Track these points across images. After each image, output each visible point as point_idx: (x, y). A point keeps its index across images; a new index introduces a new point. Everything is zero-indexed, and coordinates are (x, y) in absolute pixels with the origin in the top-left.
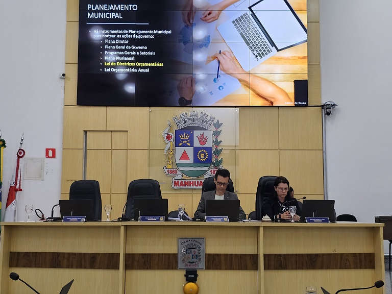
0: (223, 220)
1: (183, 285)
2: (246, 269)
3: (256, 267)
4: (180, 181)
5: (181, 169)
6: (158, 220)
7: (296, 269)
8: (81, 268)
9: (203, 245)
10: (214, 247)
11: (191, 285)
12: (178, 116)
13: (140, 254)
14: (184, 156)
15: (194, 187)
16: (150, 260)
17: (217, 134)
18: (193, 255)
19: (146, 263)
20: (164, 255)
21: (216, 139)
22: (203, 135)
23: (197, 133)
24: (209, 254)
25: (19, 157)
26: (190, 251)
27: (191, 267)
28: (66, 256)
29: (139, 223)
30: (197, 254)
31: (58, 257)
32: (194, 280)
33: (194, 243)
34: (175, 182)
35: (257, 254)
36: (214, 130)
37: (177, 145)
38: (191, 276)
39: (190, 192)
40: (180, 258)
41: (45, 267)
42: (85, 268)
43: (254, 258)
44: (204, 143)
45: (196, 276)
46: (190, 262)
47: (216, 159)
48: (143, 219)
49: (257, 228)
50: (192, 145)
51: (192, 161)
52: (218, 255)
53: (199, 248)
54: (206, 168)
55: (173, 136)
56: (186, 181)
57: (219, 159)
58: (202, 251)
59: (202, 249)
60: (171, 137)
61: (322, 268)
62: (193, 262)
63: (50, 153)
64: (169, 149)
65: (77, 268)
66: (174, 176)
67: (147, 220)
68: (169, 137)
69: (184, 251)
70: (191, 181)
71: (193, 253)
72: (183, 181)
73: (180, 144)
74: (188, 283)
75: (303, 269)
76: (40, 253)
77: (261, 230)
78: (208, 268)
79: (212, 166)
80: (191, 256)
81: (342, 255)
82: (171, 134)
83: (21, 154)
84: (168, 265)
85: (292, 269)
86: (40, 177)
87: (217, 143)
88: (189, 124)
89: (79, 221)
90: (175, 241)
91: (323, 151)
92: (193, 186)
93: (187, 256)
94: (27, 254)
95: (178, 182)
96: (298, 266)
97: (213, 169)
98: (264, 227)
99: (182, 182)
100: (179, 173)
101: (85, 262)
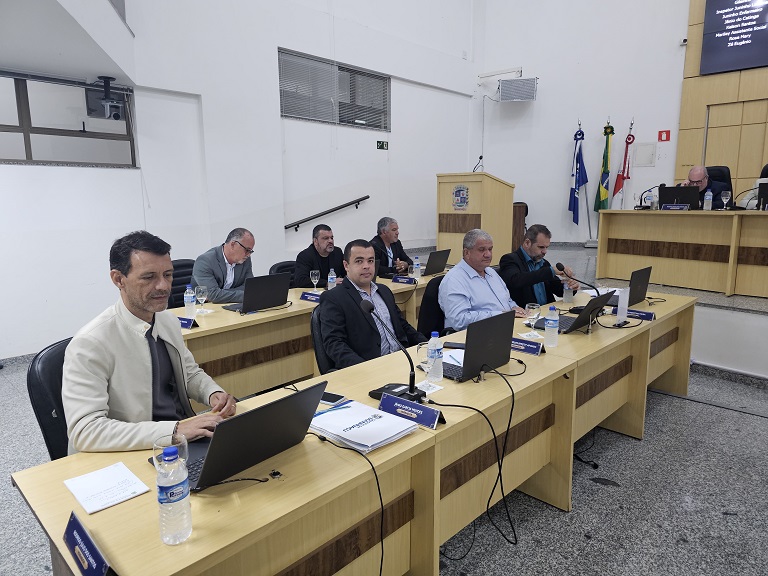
8: (683, 258)
19: (765, 258)
25: (628, 143)
28: (667, 245)
29: (761, 212)
31: (657, 246)
41: (643, 254)
42: (687, 258)
63: (664, 136)
65: (678, 258)
76: (638, 241)
83: (630, 139)
86: (651, 163)
89: (681, 209)
94: (625, 241)
101: (688, 252)
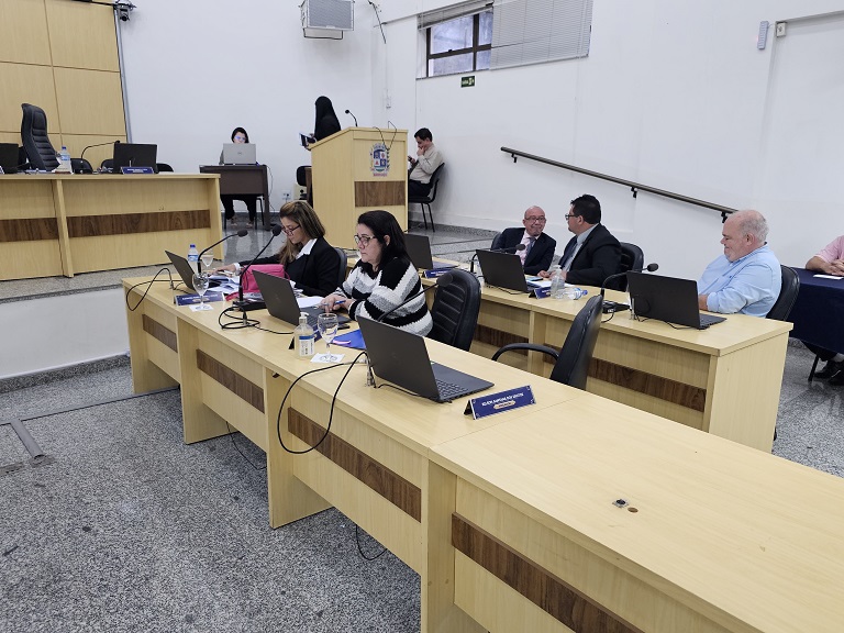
2: (40, 238)
3: (55, 235)
7: (113, 233)
35: (55, 219)
43: (52, 223)
49: (53, 182)
61: (147, 230)
75: (122, 233)
77: (59, 186)
81: (171, 213)
85: (108, 234)
91: (121, 74)
96: (115, 230)
98: (63, 181)
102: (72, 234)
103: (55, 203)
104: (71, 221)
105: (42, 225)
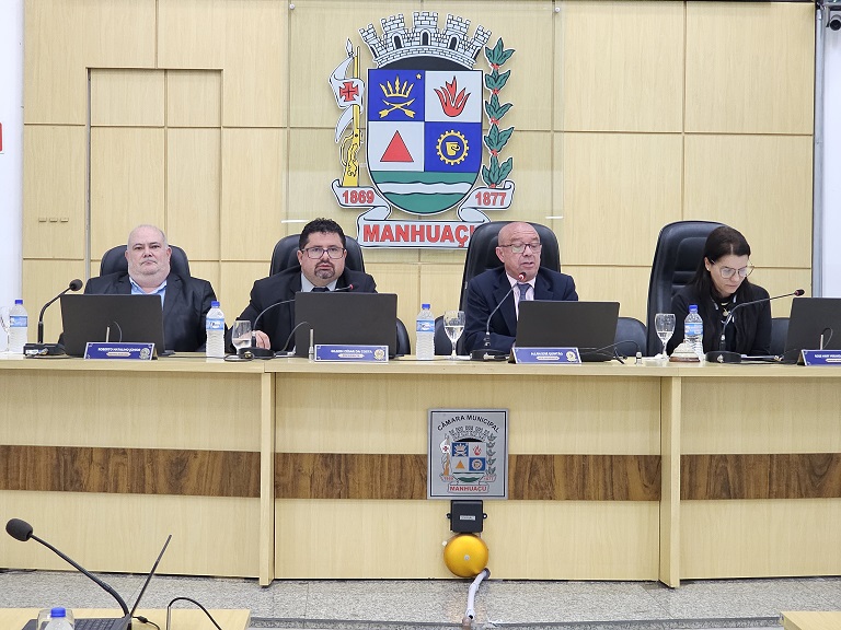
0: (563, 359)
1: (445, 543)
2: (627, 497)
3: (654, 492)
4: (382, 225)
5: (384, 188)
6: (367, 357)
7: (770, 496)
8: (143, 492)
9: (501, 430)
10: (532, 437)
11: (467, 540)
12: (378, 24)
13: (316, 454)
14: (396, 150)
15: (427, 243)
16: (347, 472)
17: (496, 81)
18: (471, 460)
19: (336, 480)
20: (386, 460)
21: (495, 98)
22: (452, 86)
23: (435, 80)
24: (518, 456)
26: (463, 448)
27: (467, 493)
29: (311, 364)
30: (483, 454)
31: (73, 461)
32: (474, 529)
33: (475, 424)
34: (367, 228)
35: (660, 457)
36: (489, 69)
37: (373, 116)
38: (466, 518)
39: (413, 257)
40: (436, 468)
41: (37, 488)
42: (155, 492)
43: (652, 467)
44: (459, 111)
45: (481, 516)
46: (462, 479)
47: (494, 161)
48: (324, 355)
49: (663, 382)
50: (419, 116)
51: (418, 164)
52: (544, 458)
53: (492, 438)
54: (463, 188)
55: (362, 86)
56: (403, 224)
57: (502, 160)
58: (498, 449)
59: (499, 441)
60: (355, 91)
62: (474, 479)
64: (349, 128)
65: (131, 492)
66: (365, 210)
67: (336, 357)
68: (348, 91)
69: (446, 448)
70: (418, 225)
71: (472, 454)
72: (393, 225)
73: (384, 113)
74: (457, 536)
75: (787, 497)
76: (18, 448)
77: (676, 389)
78: (517, 495)
79: (481, 181)
80: (465, 461)
82: (357, 82)
84: (400, 488)
85: (758, 497)
87: (495, 109)
88: (413, 50)
89: (135, 356)
90: (419, 419)
91: (816, 138)
92: (422, 240)
93: (455, 460)
95: (376, 228)
96: (774, 487)
97: (483, 191)
98: (684, 379)
99: (388, 228)
100: (378, 200)
101: (155, 474)
102: (689, 493)
103: (663, 425)
104: (690, 463)
105: (632, 468)
